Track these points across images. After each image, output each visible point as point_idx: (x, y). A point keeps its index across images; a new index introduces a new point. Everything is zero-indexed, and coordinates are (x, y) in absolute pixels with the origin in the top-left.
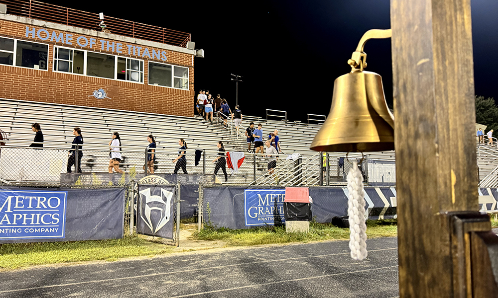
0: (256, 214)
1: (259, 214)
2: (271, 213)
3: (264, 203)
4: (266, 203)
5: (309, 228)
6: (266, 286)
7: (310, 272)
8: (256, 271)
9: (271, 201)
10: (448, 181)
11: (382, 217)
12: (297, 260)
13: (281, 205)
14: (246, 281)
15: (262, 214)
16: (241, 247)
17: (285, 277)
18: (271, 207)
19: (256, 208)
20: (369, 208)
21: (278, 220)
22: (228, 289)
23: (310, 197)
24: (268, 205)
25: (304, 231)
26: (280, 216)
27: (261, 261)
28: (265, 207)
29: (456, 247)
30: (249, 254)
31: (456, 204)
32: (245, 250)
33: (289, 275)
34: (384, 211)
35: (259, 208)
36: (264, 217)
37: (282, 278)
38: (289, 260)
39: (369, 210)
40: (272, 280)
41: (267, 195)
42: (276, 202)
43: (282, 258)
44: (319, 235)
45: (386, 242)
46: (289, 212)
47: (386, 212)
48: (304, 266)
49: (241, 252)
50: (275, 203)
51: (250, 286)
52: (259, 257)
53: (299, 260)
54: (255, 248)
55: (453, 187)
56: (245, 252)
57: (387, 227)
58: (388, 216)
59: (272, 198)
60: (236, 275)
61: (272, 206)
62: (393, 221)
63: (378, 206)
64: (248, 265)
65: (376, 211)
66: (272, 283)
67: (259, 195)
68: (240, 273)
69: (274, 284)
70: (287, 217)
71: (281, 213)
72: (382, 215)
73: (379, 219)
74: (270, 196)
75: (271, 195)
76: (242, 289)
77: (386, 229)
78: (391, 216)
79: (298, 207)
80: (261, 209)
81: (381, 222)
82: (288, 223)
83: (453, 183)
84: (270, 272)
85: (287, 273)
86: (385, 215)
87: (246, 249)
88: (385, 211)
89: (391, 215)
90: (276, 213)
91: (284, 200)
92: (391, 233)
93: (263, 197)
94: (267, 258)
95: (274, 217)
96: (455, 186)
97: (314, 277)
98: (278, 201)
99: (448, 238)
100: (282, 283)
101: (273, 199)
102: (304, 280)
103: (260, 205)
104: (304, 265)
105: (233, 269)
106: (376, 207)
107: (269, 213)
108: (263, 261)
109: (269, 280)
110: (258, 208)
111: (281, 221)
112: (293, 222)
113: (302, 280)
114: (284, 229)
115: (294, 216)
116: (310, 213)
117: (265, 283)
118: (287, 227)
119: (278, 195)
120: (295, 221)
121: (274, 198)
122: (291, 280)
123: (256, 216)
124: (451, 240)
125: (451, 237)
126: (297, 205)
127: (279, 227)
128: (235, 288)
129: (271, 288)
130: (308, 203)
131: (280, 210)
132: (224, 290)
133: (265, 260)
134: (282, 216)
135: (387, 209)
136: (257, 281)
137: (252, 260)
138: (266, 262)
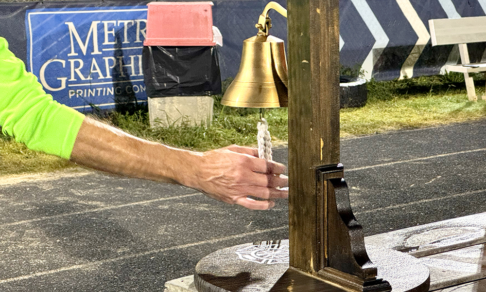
0: (64, 80)
1: (73, 79)
2: (105, 75)
3: (84, 49)
4: (90, 48)
5: (212, 114)
6: (114, 263)
7: (217, 227)
8: (82, 233)
9: (106, 42)
10: (318, 146)
11: (408, 72)
12: (183, 200)
13: (136, 53)
14: (62, 257)
15: (79, 80)
16: (31, 175)
17: (157, 241)
18: (106, 59)
19: (63, 62)
20: (376, 50)
21: (124, 94)
22: (21, 278)
23: (215, 29)
24: (96, 52)
25: (199, 123)
26: (131, 84)
27: (91, 207)
28: (87, 58)
29: (319, 189)
30: (57, 192)
31: (323, 161)
32: (44, 182)
33: (167, 236)
34: (414, 56)
35: (72, 61)
36: (87, 88)
37: (149, 245)
38: (162, 203)
39: (375, 56)
40: (127, 250)
41: (94, 25)
42: (119, 44)
43: (145, 198)
44: (239, 131)
45: (409, 143)
46: (159, 74)
47: (420, 57)
48: (202, 214)
49: (35, 187)
50: (115, 46)
51: (75, 267)
52: (84, 198)
53: (188, 200)
54: (70, 175)
55: (321, 150)
56: (46, 188)
57: (419, 100)
58: (425, 69)
59: (107, 33)
60: (33, 244)
61: (106, 54)
62: (436, 82)
63: (401, 42)
64: (59, 219)
65: (394, 55)
66: (127, 257)
67: (71, 26)
68: (43, 240)
69: (131, 259)
70: (153, 87)
71: (133, 74)
72: (409, 65)
73: (401, 78)
74: (100, 27)
75: (106, 23)
76: (57, 274)
77: (416, 106)
78: (434, 69)
79: (183, 58)
80: (77, 65)
81: (405, 85)
82: (154, 104)
83: (322, 147)
84: (120, 234)
85: (161, 231)
86: (418, 65)
87: (46, 179)
88: (417, 55)
89: (434, 65)
90: (120, 75)
91: (141, 36)
92: (426, 116)
93: (83, 31)
94: (108, 200)
95: (115, 85)
96: (322, 149)
97: (226, 238)
98: (126, 41)
99: (315, 184)
100: (152, 255)
101: (110, 35)
102: (203, 245)
103: (73, 54)
104: (201, 212)
105: (22, 233)
106: (393, 45)
107: (101, 77)
108: (96, 207)
109: (119, 251)
110: (68, 64)
111: (132, 96)
112: (168, 99)
113: (197, 247)
114: (145, 119)
115: (172, 84)
116: (216, 72)
117: (109, 257)
118: (152, 115)
119: (126, 22)
120: (175, 98)
121: (113, 32)
122: (173, 248)
123: (63, 86)
124: (317, 185)
125: (317, 183)
126: (181, 54)
127: (131, 114)
128: (39, 274)
129: (127, 268)
130: (209, 47)
131: (132, 65)
132: (12, 279)
133: (102, 206)
134: (138, 83)
135: (422, 50)
136: (91, 256)
137: (67, 207)
138: (106, 211)
